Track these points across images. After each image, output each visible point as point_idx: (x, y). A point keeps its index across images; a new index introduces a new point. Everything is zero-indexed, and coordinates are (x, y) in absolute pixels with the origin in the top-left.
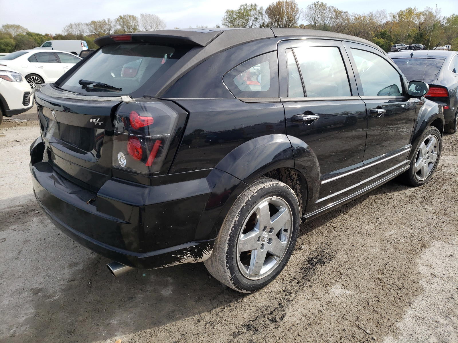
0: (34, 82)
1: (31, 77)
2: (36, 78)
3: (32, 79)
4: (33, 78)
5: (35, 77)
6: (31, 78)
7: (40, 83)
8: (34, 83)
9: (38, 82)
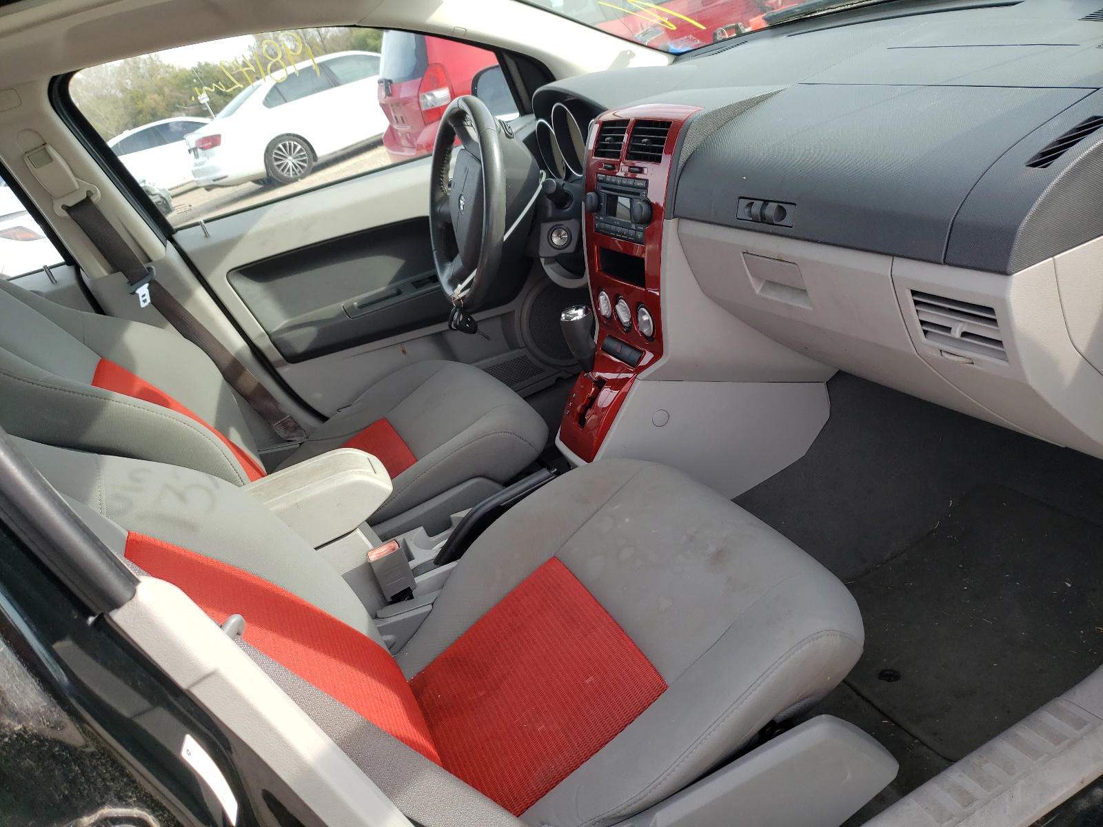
0: (290, 154)
1: (280, 146)
2: (292, 145)
3: (284, 150)
4: (284, 146)
5: (287, 143)
6: (280, 149)
7: (302, 154)
8: (290, 158)
9: (299, 152)
